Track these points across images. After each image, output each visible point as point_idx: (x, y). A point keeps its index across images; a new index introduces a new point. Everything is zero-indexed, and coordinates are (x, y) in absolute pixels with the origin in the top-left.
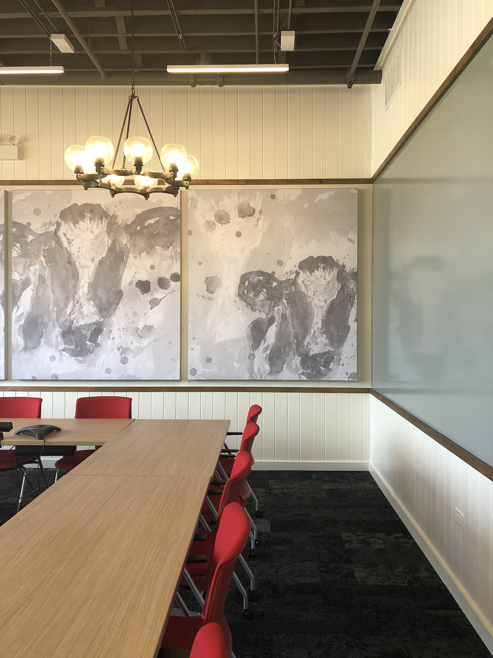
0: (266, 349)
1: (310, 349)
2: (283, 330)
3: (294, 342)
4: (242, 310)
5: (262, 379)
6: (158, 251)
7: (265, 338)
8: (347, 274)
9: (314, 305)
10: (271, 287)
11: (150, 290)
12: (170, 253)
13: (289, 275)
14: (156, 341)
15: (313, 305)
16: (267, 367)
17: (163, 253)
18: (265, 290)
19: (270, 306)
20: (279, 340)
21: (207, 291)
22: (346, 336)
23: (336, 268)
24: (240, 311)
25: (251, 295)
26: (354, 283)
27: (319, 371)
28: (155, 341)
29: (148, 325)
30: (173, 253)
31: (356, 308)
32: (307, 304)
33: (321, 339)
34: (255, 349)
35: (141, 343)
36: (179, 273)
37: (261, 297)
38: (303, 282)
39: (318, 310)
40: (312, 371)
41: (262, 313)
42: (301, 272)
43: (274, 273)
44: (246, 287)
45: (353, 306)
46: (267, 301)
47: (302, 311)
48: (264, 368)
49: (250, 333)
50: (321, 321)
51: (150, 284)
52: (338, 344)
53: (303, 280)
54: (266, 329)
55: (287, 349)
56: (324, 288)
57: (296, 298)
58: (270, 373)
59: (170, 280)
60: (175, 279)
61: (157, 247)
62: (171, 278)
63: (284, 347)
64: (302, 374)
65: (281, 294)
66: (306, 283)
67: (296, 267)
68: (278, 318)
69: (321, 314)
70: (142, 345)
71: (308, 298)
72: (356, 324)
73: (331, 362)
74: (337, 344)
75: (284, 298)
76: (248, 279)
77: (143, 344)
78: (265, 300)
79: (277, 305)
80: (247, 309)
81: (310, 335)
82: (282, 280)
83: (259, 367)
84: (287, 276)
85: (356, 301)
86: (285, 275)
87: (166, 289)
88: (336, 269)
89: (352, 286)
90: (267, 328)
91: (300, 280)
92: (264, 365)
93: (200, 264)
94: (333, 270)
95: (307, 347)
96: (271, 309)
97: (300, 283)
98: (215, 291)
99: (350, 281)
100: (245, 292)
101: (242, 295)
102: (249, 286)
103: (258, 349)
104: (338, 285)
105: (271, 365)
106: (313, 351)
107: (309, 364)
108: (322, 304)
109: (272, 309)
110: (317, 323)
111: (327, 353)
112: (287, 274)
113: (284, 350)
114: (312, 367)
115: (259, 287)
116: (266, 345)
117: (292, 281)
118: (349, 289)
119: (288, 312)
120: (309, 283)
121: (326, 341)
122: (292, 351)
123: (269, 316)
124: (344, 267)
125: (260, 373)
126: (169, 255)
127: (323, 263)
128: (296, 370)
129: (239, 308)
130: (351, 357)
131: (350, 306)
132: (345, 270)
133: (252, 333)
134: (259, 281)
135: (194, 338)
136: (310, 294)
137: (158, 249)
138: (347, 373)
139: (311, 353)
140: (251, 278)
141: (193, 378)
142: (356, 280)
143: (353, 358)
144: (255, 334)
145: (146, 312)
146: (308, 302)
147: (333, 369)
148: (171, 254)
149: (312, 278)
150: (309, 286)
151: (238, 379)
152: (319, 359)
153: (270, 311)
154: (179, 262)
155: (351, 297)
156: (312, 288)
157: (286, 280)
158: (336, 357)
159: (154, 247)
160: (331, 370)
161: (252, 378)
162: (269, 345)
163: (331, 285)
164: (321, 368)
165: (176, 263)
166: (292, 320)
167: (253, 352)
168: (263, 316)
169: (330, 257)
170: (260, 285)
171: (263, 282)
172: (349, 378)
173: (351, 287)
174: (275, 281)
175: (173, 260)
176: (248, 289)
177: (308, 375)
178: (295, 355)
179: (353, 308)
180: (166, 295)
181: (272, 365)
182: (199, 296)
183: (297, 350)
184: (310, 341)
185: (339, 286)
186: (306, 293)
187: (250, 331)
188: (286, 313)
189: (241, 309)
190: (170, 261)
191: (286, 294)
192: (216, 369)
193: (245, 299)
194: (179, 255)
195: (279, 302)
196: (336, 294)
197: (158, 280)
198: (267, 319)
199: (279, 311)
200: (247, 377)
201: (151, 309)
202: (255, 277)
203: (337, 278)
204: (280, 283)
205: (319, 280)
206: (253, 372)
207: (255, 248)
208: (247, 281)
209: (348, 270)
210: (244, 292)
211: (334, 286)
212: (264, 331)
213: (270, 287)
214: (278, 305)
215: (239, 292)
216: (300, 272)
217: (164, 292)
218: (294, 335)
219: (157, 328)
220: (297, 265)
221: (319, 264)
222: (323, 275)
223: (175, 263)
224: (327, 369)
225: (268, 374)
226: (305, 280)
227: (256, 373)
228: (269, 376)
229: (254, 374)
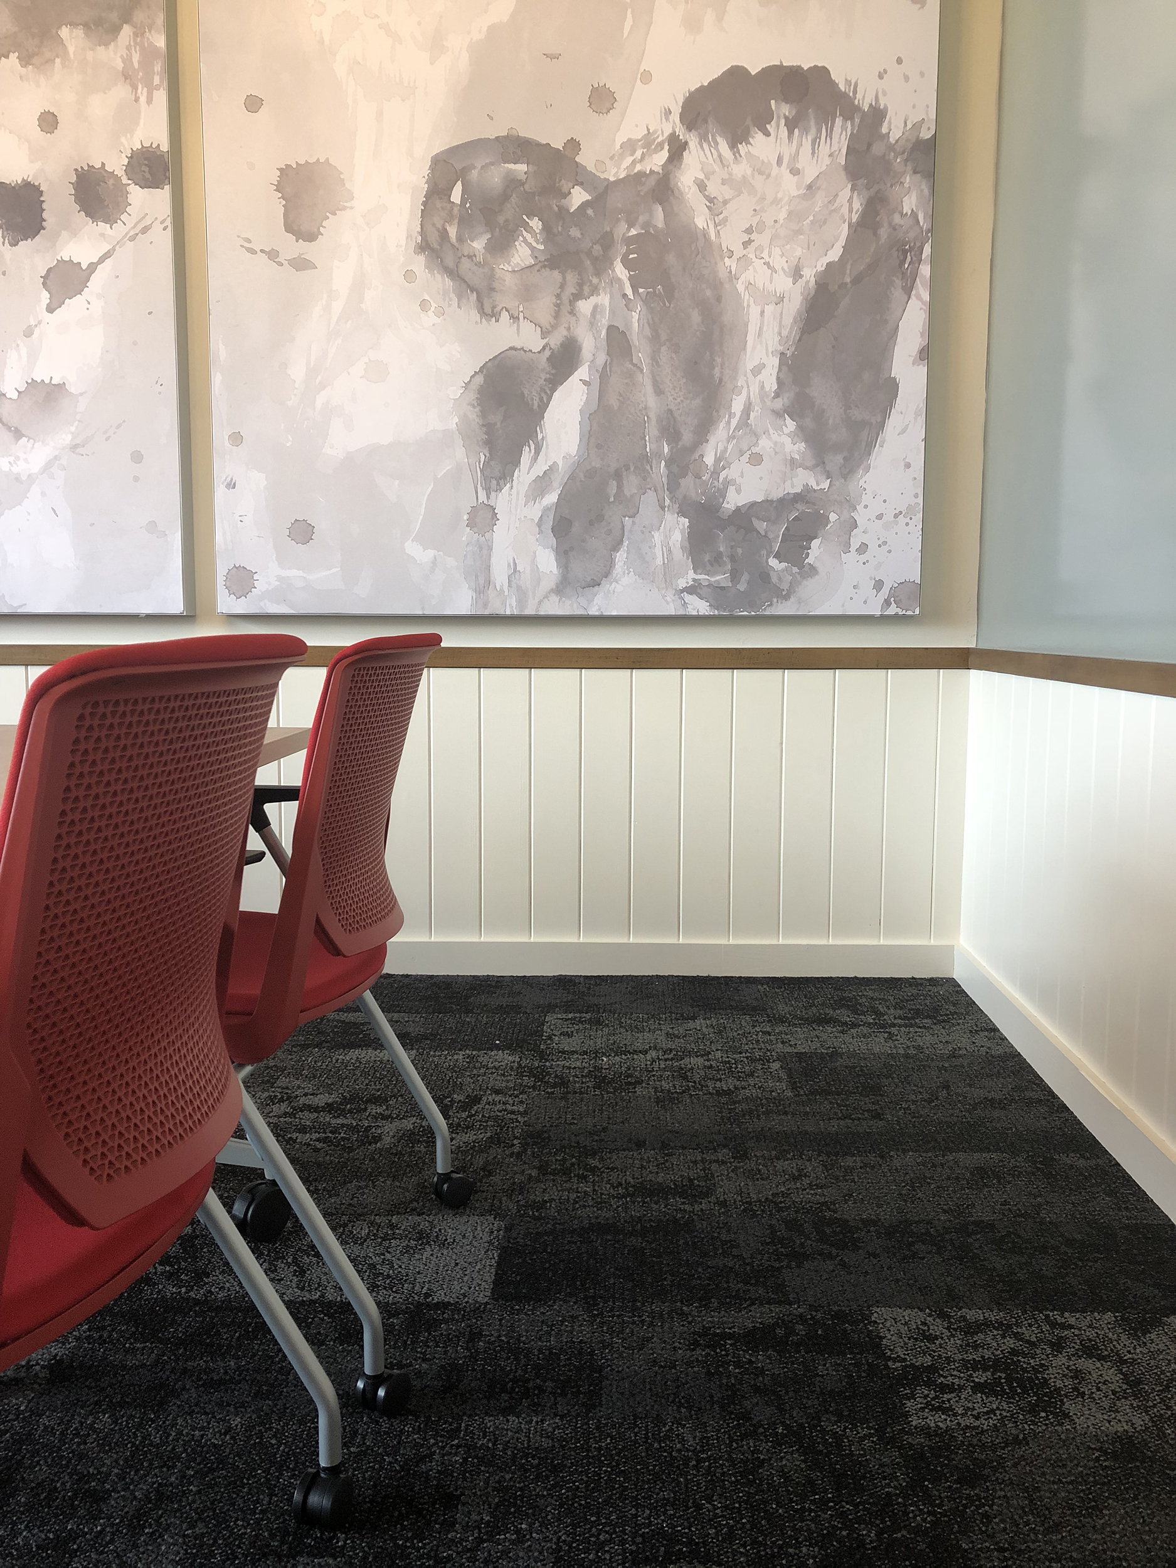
0: (541, 485)
1: (727, 483)
2: (613, 401)
3: (659, 455)
4: (440, 312)
5: (530, 611)
6: (71, 49)
7: (540, 437)
8: (891, 148)
9: (747, 288)
10: (563, 211)
11: (44, 223)
12: (122, 56)
13: (638, 154)
14: (80, 450)
15: (740, 287)
16: (547, 562)
17: (90, 55)
18: (536, 224)
19: (558, 296)
20: (599, 446)
21: (289, 228)
22: (882, 425)
23: (845, 119)
24: (430, 319)
25: (475, 244)
26: (922, 191)
27: (764, 576)
28: (74, 447)
29: (43, 381)
30: (136, 58)
31: (923, 303)
32: (717, 285)
33: (775, 437)
34: (498, 484)
35: (18, 458)
36: (165, 147)
37: (522, 254)
38: (701, 186)
39: (762, 312)
40: (735, 576)
41: (527, 327)
42: (693, 140)
43: (574, 145)
44: (456, 210)
45: (913, 292)
46: (546, 272)
47: (696, 317)
48: (535, 569)
49: (473, 415)
50: (776, 361)
51: (42, 199)
52: (845, 458)
53: (701, 176)
54: (541, 399)
55: (631, 484)
56: (790, 213)
57: (671, 259)
58: (562, 588)
59: (125, 180)
60: (148, 175)
61: (64, 32)
62: (130, 169)
63: (618, 475)
64: (692, 590)
65: (607, 242)
66: (713, 189)
67: (671, 118)
68: (591, 345)
69: (776, 330)
70: (20, 468)
71: (722, 259)
72: (922, 370)
73: (815, 538)
74: (842, 461)
75: (619, 260)
76: (462, 174)
77: (26, 460)
78: (537, 267)
79: (586, 290)
80: (459, 307)
81: (729, 422)
82: (612, 179)
83: (515, 564)
84: (632, 158)
85: (925, 270)
86: (622, 157)
87: (110, 220)
88: (844, 128)
89: (909, 203)
90: (546, 393)
91: (687, 177)
92: (535, 553)
93: (253, 104)
94: (832, 130)
95: (715, 474)
96: (564, 306)
97: (687, 190)
98: (322, 229)
99: (902, 180)
100: (452, 231)
101: (436, 246)
102: (468, 205)
103: (508, 485)
104: (850, 201)
105: (564, 555)
106: (738, 491)
107: (722, 549)
108: (783, 283)
109: (566, 308)
110: (757, 370)
111: (797, 498)
112: (633, 153)
113: (620, 487)
114: (733, 558)
115: (509, 212)
116: (541, 468)
117: (652, 182)
118: (897, 219)
119: (635, 321)
120: (726, 192)
121: (796, 449)
122: (651, 494)
123: (556, 340)
124: (878, 114)
125: (519, 588)
126: (119, 65)
127: (786, 100)
128: (669, 571)
129: (424, 305)
130: (896, 516)
131: (897, 293)
132: (884, 130)
133: (483, 414)
134: (512, 183)
135: (237, 438)
136: (730, 238)
137: (71, 37)
138: (879, 585)
139: (733, 501)
140: (474, 168)
141: (240, 607)
142: (930, 175)
143: (908, 520)
144: (496, 418)
145: (33, 323)
146: (722, 274)
147: (820, 568)
148: (127, 61)
149: (741, 169)
150: (725, 202)
151: (428, 612)
152: (761, 526)
153: (557, 316)
154: (161, 97)
155: (905, 252)
156: (739, 214)
157: (628, 176)
158: (833, 517)
159: (54, 31)
160: (813, 570)
161: (485, 605)
162: (553, 468)
163: (820, 200)
164: (773, 562)
165: (149, 101)
166: (654, 359)
167: (488, 498)
168: (529, 338)
169: (822, 73)
170: (514, 199)
171: (527, 187)
172: (887, 603)
173: (907, 209)
174: (581, 184)
175: (137, 89)
176: (465, 221)
177: (717, 593)
178: (663, 508)
179: (913, 301)
180: (114, 249)
181: (566, 552)
182: (252, 251)
183: (673, 485)
184: (729, 451)
185: (857, 205)
186: (713, 237)
187: (474, 407)
188: (628, 324)
189: (433, 309)
190: (121, 92)
191: (628, 241)
192: (335, 570)
193: (450, 262)
194: (158, 67)
195: (598, 274)
196: (842, 241)
197: (74, 179)
198: (547, 353)
199: (598, 317)
200: (463, 605)
201: (50, 309)
202: (492, 164)
203: (846, 168)
204: (602, 192)
205: (769, 176)
206: (489, 582)
207: (493, 29)
208: (459, 184)
209: (895, 128)
210: (444, 234)
211: (836, 205)
212: (536, 406)
213: (556, 209)
214: (595, 291)
215: (423, 232)
216: (686, 143)
217: (102, 235)
218: (659, 420)
219: (81, 394)
220: (677, 110)
221: (773, 102)
222: (787, 151)
223: (143, 99)
224: (795, 570)
225: (552, 590)
226: (709, 179)
227: (502, 587)
228: (554, 598)
229: (491, 593)
